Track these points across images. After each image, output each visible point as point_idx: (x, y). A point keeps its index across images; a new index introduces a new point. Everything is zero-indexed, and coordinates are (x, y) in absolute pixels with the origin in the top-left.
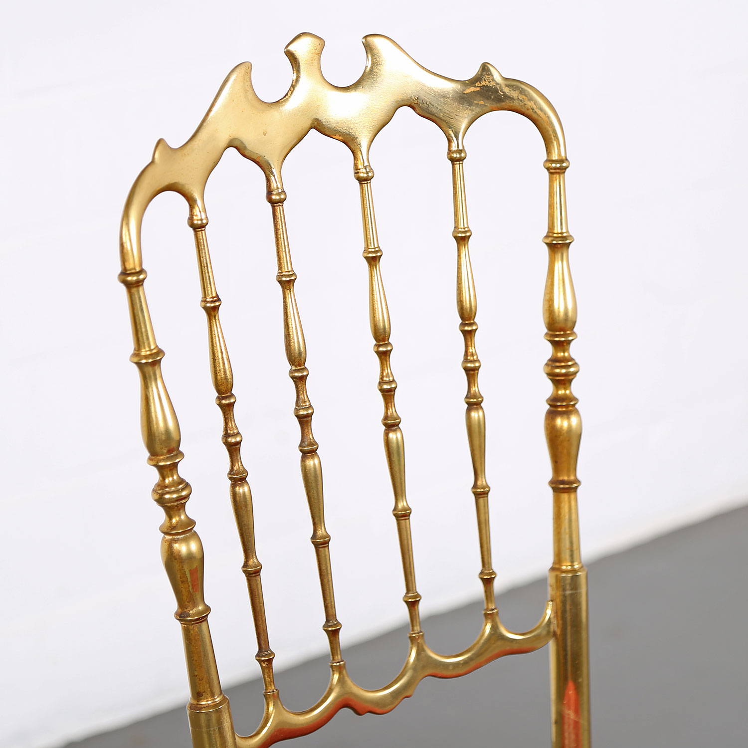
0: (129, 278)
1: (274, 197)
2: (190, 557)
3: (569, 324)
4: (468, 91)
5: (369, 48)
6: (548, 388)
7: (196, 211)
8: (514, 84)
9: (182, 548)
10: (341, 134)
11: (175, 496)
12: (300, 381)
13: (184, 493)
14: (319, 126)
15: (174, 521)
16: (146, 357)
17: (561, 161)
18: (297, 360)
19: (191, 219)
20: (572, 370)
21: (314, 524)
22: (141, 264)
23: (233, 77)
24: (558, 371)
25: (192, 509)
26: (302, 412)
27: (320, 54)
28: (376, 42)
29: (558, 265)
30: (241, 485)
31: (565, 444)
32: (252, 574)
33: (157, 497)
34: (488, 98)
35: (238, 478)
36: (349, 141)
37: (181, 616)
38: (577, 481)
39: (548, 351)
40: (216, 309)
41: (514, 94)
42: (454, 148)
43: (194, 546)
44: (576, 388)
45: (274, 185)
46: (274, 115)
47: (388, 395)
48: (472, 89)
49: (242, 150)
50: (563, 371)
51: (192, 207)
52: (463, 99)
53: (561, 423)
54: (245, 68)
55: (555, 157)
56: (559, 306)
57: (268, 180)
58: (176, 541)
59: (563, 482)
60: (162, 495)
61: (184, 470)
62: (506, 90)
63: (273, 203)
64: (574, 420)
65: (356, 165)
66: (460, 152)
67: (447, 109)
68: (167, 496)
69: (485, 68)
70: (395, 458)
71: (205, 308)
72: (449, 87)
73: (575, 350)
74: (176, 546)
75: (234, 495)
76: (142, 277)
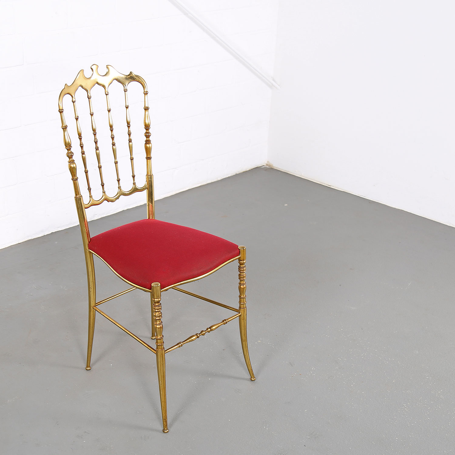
0: (60, 111)
1: (89, 97)
2: (74, 167)
3: (149, 125)
4: (127, 77)
5: (107, 68)
6: (145, 139)
7: (73, 99)
8: (137, 76)
9: (72, 166)
10: (102, 85)
11: (71, 155)
12: (95, 134)
13: (72, 154)
14: (98, 83)
15: (70, 160)
16: (64, 127)
17: (147, 92)
18: (94, 130)
19: (72, 100)
20: (150, 134)
21: (99, 164)
22: (63, 108)
23: (80, 72)
24: (147, 135)
25: (74, 158)
26: (96, 141)
27: (97, 69)
28: (109, 67)
29: (146, 113)
30: (84, 155)
31: (149, 149)
32: (86, 172)
33: (67, 155)
34: (132, 79)
35: (83, 153)
36: (104, 86)
37: (73, 179)
38: (151, 157)
39: (145, 131)
40: (78, 118)
41: (137, 78)
42: (125, 89)
43: (75, 165)
44: (151, 138)
45: (89, 95)
46: (89, 81)
47: (113, 138)
48: (128, 77)
49: (82, 87)
50: (148, 135)
51: (72, 98)
52: (126, 79)
53: (148, 145)
54: (82, 71)
55: (145, 91)
56: (147, 122)
57: (88, 94)
58: (71, 164)
59: (148, 157)
60: (68, 155)
61: (72, 150)
62: (135, 77)
63: (89, 98)
64: (150, 145)
65: (105, 92)
66: (126, 89)
67: (124, 81)
68: (69, 155)
69: (131, 72)
70: (114, 151)
71: (76, 119)
72: (123, 76)
73: (150, 131)
74: (71, 165)
75: (82, 157)
76: (63, 111)
